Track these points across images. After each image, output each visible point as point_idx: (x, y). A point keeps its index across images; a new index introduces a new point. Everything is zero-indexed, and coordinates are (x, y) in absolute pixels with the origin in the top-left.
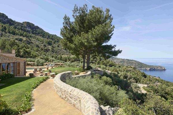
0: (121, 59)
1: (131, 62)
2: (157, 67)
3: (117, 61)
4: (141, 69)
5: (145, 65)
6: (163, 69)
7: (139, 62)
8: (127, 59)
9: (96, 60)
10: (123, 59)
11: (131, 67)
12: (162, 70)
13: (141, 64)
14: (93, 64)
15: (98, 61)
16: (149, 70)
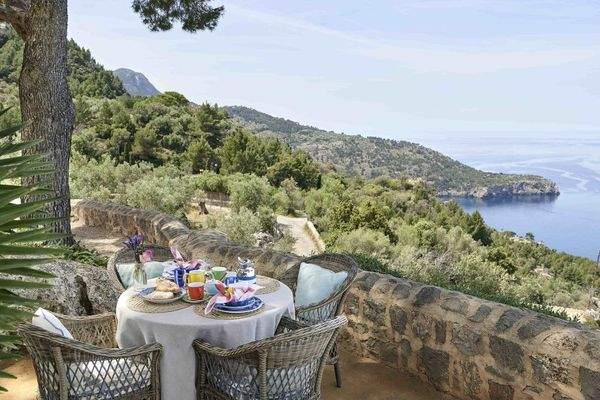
0: (342, 137)
1: (394, 152)
2: (522, 181)
3: (316, 151)
4: (445, 193)
5: (466, 169)
6: (547, 189)
7: (436, 155)
8: (372, 139)
9: (183, 141)
10: (353, 139)
11: (408, 187)
12: (544, 194)
13: (448, 163)
14: (161, 170)
15: (194, 146)
16: (484, 198)
